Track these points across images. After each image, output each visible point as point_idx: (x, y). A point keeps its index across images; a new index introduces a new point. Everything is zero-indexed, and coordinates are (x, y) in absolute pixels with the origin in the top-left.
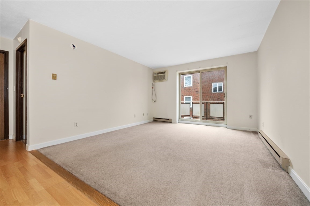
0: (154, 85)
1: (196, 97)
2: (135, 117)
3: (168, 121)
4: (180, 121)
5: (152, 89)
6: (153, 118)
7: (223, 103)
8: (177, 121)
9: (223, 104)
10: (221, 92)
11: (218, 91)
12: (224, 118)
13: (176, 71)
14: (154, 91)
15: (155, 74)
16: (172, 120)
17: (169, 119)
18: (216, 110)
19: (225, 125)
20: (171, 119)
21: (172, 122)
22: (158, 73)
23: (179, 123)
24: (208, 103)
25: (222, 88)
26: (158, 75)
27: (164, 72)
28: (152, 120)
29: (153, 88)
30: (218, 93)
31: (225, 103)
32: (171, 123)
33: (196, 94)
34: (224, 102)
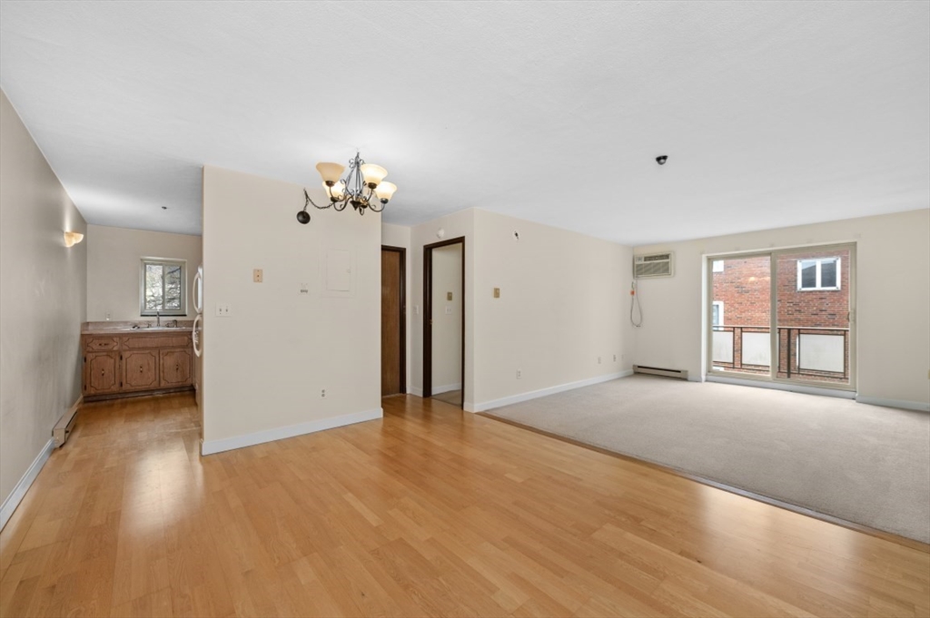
0: (636, 285)
1: (737, 306)
2: (599, 363)
3: (677, 376)
4: (710, 378)
5: (630, 296)
6: (634, 366)
7: (845, 334)
8: (703, 377)
9: (842, 337)
10: (833, 288)
11: (818, 287)
12: (844, 373)
13: (702, 253)
14: (635, 301)
15: (640, 259)
16: (689, 373)
17: (679, 372)
18: (820, 351)
19: (851, 394)
20: (686, 371)
21: (689, 378)
22: (646, 259)
23: (707, 381)
24: (792, 331)
25: (834, 273)
26: (648, 262)
27: (667, 256)
28: (631, 371)
29: (633, 293)
30: (820, 291)
31: (849, 334)
32: (685, 379)
33: (736, 295)
34: (845, 331)
